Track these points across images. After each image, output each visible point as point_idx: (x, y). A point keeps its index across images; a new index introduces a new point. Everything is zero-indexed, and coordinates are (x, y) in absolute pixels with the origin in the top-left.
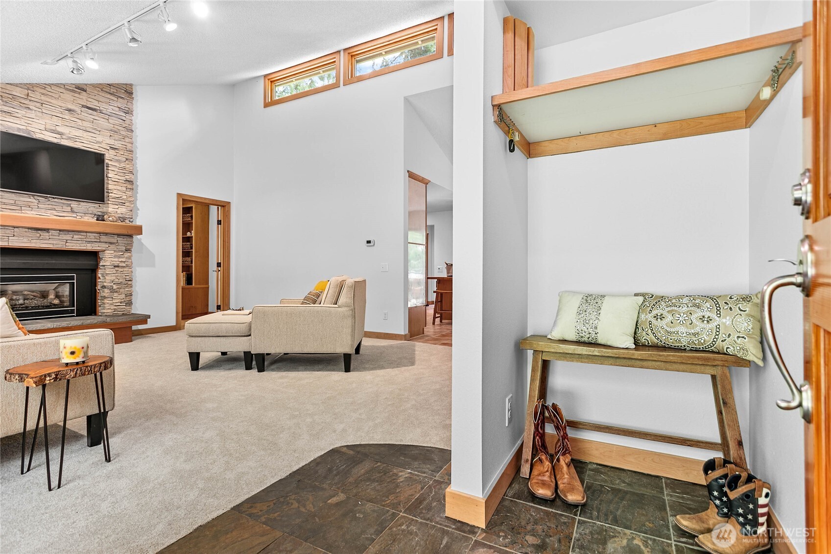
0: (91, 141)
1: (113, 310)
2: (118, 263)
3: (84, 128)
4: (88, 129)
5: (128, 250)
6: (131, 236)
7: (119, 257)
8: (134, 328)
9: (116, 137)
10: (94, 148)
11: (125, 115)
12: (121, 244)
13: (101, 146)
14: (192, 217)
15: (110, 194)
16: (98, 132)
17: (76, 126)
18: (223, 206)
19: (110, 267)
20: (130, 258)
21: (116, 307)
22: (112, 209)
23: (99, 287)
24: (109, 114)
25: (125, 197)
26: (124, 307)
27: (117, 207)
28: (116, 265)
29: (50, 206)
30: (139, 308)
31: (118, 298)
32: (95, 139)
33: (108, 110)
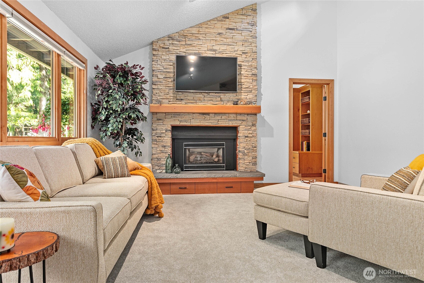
0: (231, 51)
1: (245, 168)
2: (247, 134)
3: (227, 44)
4: (230, 44)
5: (254, 125)
6: (256, 114)
7: (248, 130)
8: (255, 182)
9: (246, 44)
10: (233, 55)
11: (251, 27)
12: (249, 121)
13: (237, 53)
14: (309, 98)
15: (243, 86)
16: (235, 44)
17: (223, 43)
18: (328, 84)
19: (242, 137)
20: (255, 130)
21: (246, 166)
22: (244, 96)
23: (237, 152)
24: (242, 29)
25: (251, 87)
26: (251, 166)
27: (247, 94)
28: (247, 136)
29: (210, 99)
30: (262, 168)
31: (248, 159)
32: (233, 49)
33: (241, 27)
